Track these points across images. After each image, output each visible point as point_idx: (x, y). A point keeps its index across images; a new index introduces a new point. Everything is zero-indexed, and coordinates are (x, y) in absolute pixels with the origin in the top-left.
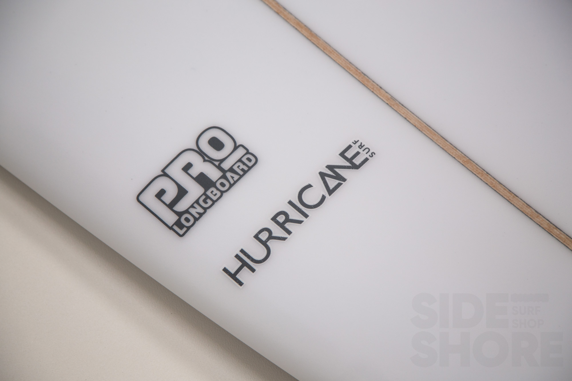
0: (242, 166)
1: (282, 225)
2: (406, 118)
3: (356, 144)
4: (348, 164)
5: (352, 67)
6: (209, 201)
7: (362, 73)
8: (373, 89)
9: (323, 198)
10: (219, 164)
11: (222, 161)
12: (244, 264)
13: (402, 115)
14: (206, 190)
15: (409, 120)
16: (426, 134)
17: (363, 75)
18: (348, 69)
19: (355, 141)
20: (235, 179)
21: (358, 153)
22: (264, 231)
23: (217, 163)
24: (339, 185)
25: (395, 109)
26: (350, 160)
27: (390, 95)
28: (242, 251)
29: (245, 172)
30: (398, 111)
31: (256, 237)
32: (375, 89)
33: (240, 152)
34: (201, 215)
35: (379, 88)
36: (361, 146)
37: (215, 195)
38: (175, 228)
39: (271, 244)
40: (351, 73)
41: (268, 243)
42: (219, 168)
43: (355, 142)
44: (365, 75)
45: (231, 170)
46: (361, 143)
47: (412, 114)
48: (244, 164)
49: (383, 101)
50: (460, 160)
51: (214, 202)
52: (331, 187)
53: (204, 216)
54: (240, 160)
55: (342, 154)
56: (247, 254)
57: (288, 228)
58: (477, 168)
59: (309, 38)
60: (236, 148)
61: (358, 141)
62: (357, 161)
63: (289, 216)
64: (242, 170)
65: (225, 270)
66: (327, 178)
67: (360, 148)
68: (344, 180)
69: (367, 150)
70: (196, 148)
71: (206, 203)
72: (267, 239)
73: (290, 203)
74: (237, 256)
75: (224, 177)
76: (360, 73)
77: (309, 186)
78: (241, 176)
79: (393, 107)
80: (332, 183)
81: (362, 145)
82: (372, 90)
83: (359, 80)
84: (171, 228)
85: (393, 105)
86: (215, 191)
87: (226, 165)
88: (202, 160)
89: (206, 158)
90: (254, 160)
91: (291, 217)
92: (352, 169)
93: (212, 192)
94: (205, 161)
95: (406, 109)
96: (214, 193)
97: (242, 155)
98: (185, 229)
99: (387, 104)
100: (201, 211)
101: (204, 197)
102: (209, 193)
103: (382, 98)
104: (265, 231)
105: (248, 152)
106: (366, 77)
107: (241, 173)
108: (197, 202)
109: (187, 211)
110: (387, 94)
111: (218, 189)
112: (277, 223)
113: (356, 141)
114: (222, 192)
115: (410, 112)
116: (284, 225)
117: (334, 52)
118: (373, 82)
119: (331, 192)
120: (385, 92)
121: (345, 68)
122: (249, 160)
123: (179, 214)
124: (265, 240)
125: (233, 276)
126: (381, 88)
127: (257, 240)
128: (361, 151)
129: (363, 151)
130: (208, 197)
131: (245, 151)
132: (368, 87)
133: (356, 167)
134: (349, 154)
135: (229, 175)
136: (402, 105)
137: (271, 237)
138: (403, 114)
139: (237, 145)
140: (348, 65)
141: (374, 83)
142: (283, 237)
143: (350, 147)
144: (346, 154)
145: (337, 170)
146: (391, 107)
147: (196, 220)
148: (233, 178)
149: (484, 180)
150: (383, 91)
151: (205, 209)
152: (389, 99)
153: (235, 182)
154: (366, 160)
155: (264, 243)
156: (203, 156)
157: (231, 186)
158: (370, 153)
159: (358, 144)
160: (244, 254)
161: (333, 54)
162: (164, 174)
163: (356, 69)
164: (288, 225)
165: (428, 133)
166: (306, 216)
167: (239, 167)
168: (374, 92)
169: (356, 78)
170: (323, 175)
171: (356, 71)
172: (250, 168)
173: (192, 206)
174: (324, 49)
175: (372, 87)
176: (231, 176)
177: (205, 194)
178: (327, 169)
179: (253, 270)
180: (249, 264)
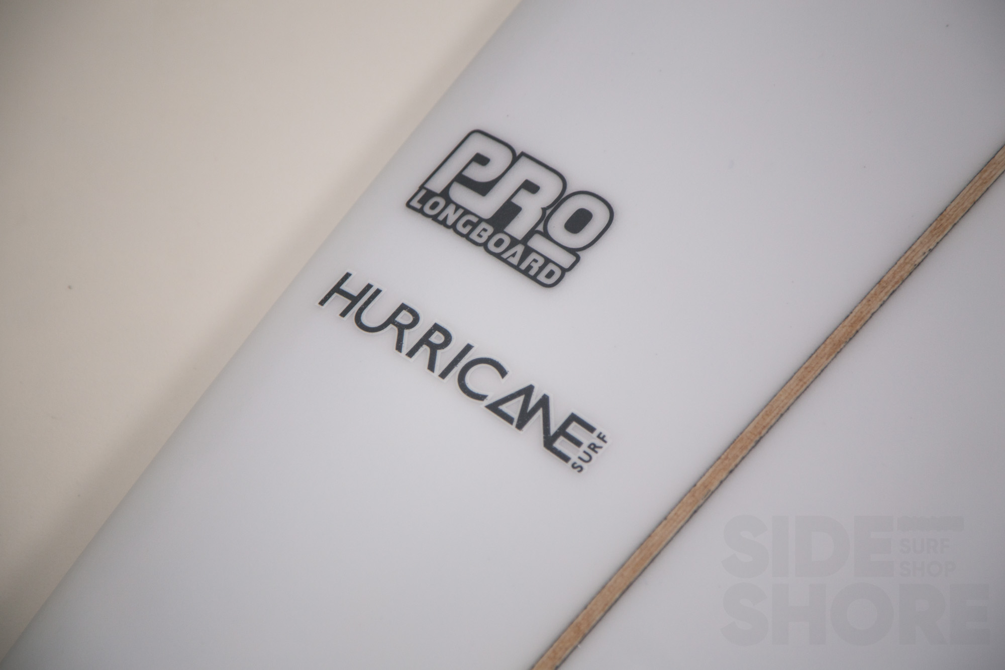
0: (536, 267)
1: (425, 340)
2: (665, 518)
3: (597, 438)
4: (553, 429)
5: (771, 420)
6: (469, 228)
7: (761, 438)
8: (726, 458)
9: (481, 397)
10: (539, 232)
11: (546, 235)
12: (354, 300)
13: (673, 513)
14: (488, 221)
15: (662, 526)
16: (633, 558)
17: (757, 438)
18: (766, 411)
19: (604, 436)
20: (512, 260)
21: (578, 443)
22: (413, 316)
23: (540, 228)
24: (509, 419)
25: (685, 499)
26: (562, 431)
27: (717, 488)
28: (378, 292)
29: (526, 272)
30: (680, 505)
31: (403, 307)
32: (727, 462)
33: (565, 259)
34: (443, 223)
35: (731, 468)
36: (594, 447)
37: (479, 236)
38: (423, 192)
39: (392, 331)
40: (757, 419)
41: (391, 326)
42: (532, 233)
43: (601, 437)
44: (758, 442)
45: (528, 251)
46: (600, 447)
47: (676, 530)
48: (541, 269)
49: (701, 478)
50: (580, 618)
51: (467, 237)
52: (504, 408)
53: (442, 228)
54: (547, 261)
55: (573, 418)
56: (373, 300)
57: (419, 350)
58: (566, 649)
59: (828, 341)
60: (573, 252)
61: (605, 442)
62: (561, 444)
63: (443, 349)
64: (530, 267)
65: (347, 276)
66: (521, 399)
67: (589, 447)
68: (520, 426)
69: (586, 458)
70: (568, 192)
71: (465, 225)
72: (398, 323)
73: (468, 348)
74: (369, 287)
75: (514, 242)
76: (760, 433)
77: (503, 372)
78: (516, 268)
79: (688, 495)
80: (513, 408)
81: (596, 449)
82: (723, 457)
83: (744, 433)
84: (422, 187)
85: (693, 496)
86: (485, 236)
87: (537, 243)
88: (545, 205)
89: (548, 212)
90: (550, 281)
91: (439, 352)
92: (545, 438)
93: (485, 230)
94: (544, 210)
95: (686, 519)
96: (483, 233)
97: (558, 263)
98: (419, 206)
99: (695, 485)
100: (450, 222)
101: (475, 220)
102: (483, 225)
103: (707, 475)
104: (414, 319)
105: (564, 271)
106: (753, 444)
107: (523, 266)
108: (467, 212)
109: (449, 201)
110: (716, 483)
111: (490, 237)
112: (430, 333)
113: (605, 439)
114: (485, 245)
115: (679, 526)
116: (425, 344)
117: (802, 386)
118: (743, 458)
119: (494, 407)
120: (721, 478)
121: (769, 407)
122: (550, 275)
123: (445, 194)
124: (396, 321)
125: (337, 289)
126: (731, 472)
127: (397, 310)
128: (584, 447)
129: (585, 452)
130: (474, 226)
131: (567, 265)
132: (728, 451)
133: (549, 442)
134: (574, 430)
135: (519, 249)
136: (695, 512)
137: (402, 328)
138: (676, 514)
139: (579, 253)
140: (775, 412)
141: (739, 459)
142: (403, 345)
143: (591, 429)
144: (574, 424)
145: (540, 413)
146: (690, 491)
147: (435, 218)
148: (514, 255)
149: (540, 662)
150: (724, 475)
151: (453, 227)
152: (706, 487)
153: (505, 261)
154: (566, 458)
155: (391, 320)
156: (553, 206)
157: (498, 256)
158: (580, 463)
159: (598, 442)
160: (372, 295)
161: (797, 385)
162: (516, 157)
163: (769, 426)
164: (425, 351)
165: (637, 560)
166: (443, 375)
167: (535, 261)
168: (720, 461)
169: (746, 428)
170: (528, 391)
171: (764, 427)
172: (534, 278)
173: (458, 207)
174: (806, 368)
175: (730, 456)
176: (516, 252)
177: (481, 220)
178: (540, 397)
179: (344, 314)
180: (355, 306)
